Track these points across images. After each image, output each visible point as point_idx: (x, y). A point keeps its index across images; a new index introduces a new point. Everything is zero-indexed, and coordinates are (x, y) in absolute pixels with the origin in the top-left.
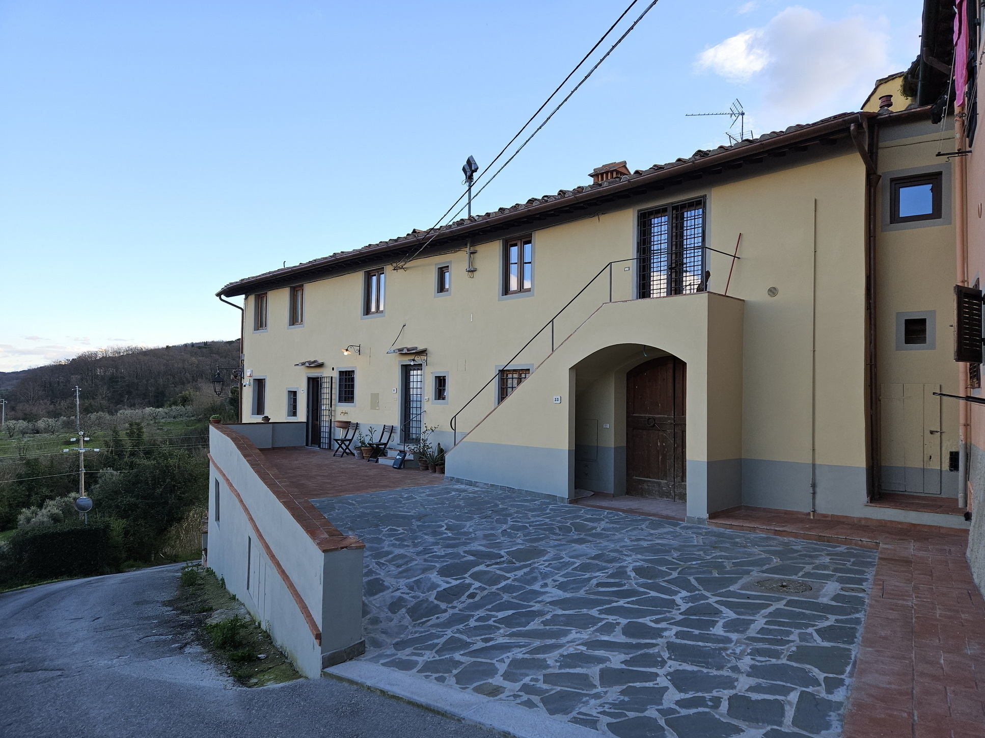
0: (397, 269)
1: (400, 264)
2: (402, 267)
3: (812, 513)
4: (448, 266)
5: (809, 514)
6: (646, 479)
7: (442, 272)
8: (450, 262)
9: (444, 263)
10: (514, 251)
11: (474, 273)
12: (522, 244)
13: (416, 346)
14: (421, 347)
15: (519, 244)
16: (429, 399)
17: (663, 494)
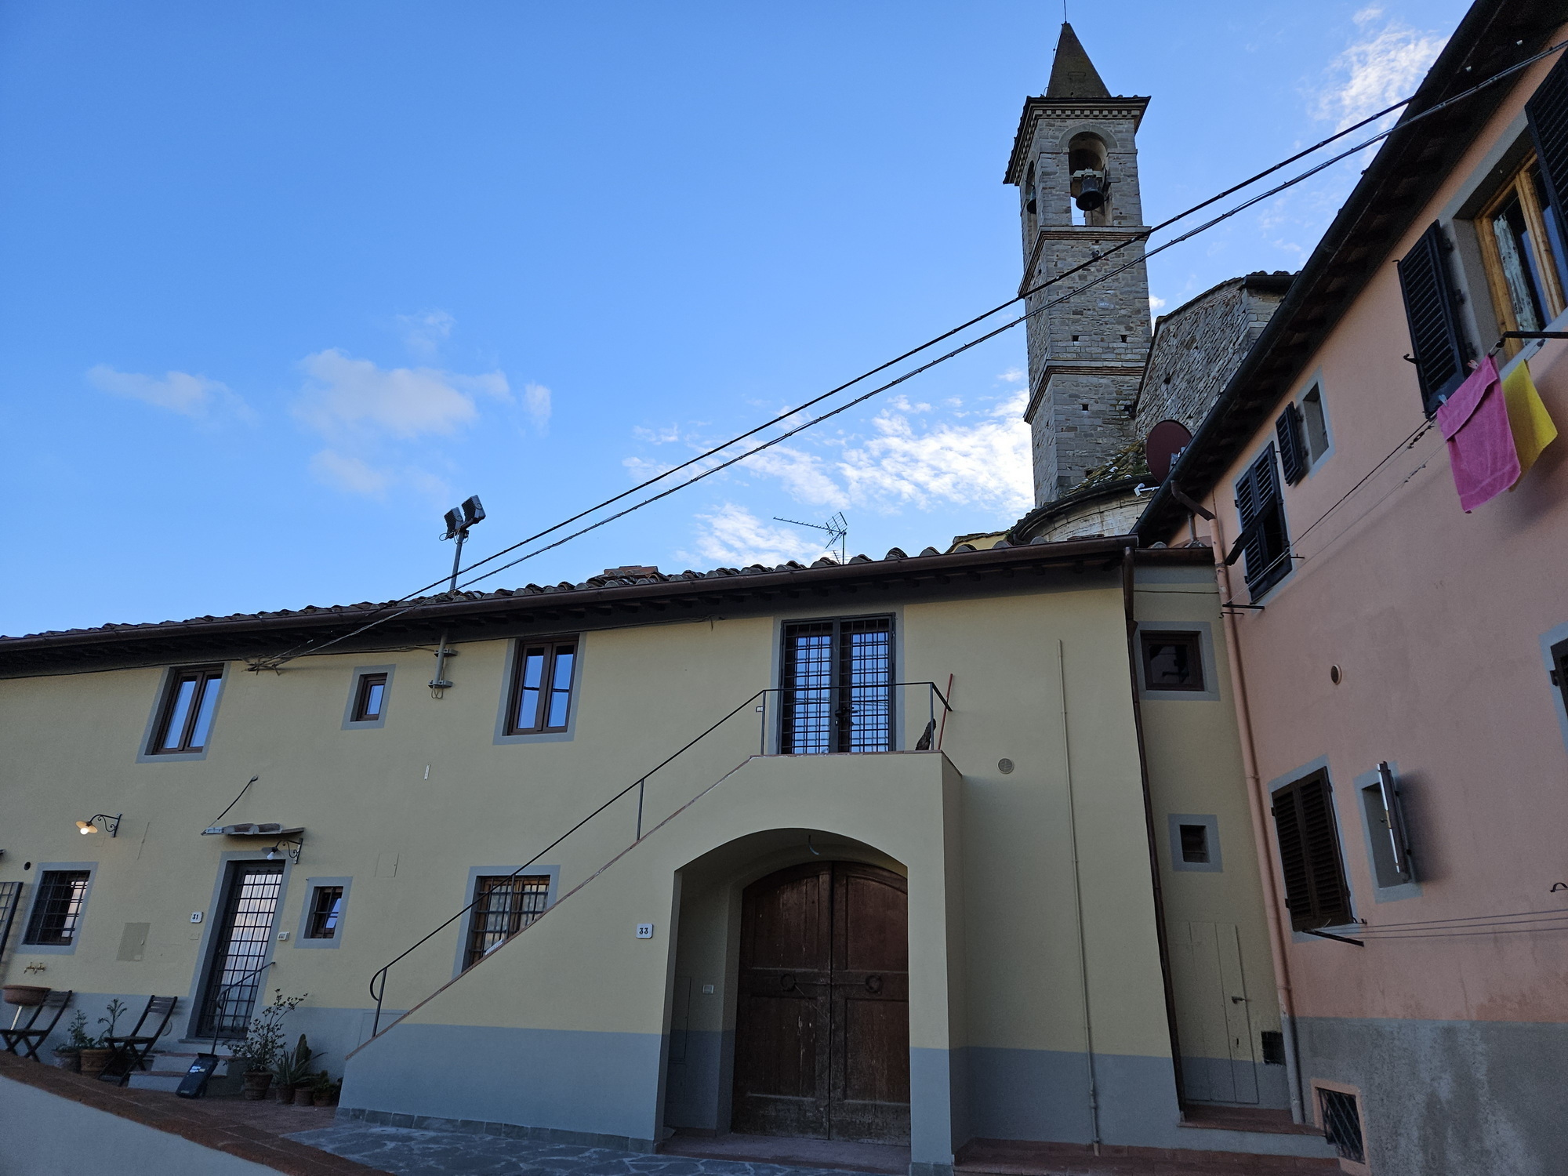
0: (258, 670)
1: (270, 662)
2: (275, 665)
3: (1096, 1145)
4: (387, 673)
5: (1091, 1147)
6: (773, 1096)
7: (367, 683)
8: (394, 666)
9: (377, 667)
10: (535, 664)
11: (446, 691)
12: (554, 654)
13: (277, 823)
14: (288, 824)
15: (548, 652)
16: (288, 935)
17: (807, 1127)
